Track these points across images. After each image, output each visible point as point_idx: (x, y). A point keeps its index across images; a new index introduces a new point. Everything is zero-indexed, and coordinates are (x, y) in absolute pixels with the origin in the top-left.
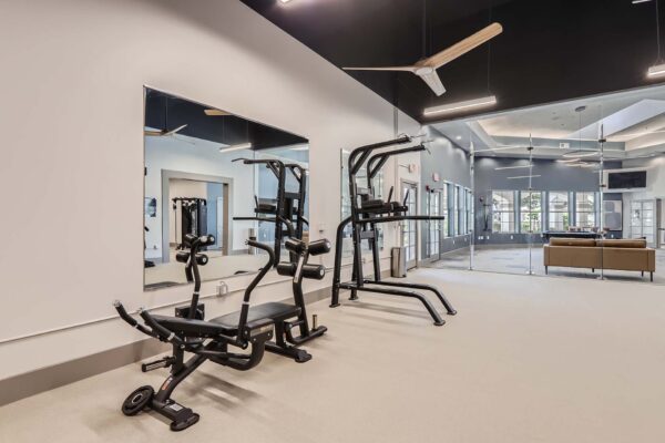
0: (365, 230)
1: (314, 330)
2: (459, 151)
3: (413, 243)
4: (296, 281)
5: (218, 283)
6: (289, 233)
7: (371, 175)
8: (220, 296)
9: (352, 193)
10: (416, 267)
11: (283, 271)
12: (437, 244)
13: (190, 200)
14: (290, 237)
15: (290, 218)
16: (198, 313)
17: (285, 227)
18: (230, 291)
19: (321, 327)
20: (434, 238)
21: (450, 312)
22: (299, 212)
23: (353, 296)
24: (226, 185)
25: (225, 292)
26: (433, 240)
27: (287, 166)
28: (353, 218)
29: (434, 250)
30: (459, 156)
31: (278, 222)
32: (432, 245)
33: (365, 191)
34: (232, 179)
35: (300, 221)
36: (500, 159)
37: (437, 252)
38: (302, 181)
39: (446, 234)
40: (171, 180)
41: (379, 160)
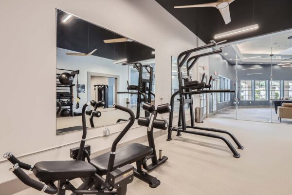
0: (186, 98)
1: (160, 159)
2: (225, 61)
3: (205, 105)
4: (150, 130)
5: (104, 129)
6: (144, 100)
7: (189, 68)
8: (105, 136)
9: (179, 77)
10: (207, 117)
11: (141, 123)
12: (216, 106)
13: (101, 86)
14: (145, 102)
15: (145, 92)
16: (85, 152)
17: (142, 97)
18: (111, 133)
19: (164, 157)
20: (215, 103)
21: (240, 147)
22: (150, 89)
23: (178, 135)
24: (116, 78)
25: (108, 134)
26: (214, 104)
27: (144, 66)
28: (180, 92)
29: (215, 109)
30: (225, 63)
31: (139, 94)
32: (214, 106)
33: (186, 77)
34: (119, 76)
35: (150, 94)
36: (245, 65)
37: (216, 110)
38: (151, 73)
39: (219, 101)
40: (92, 77)
41: (193, 60)
